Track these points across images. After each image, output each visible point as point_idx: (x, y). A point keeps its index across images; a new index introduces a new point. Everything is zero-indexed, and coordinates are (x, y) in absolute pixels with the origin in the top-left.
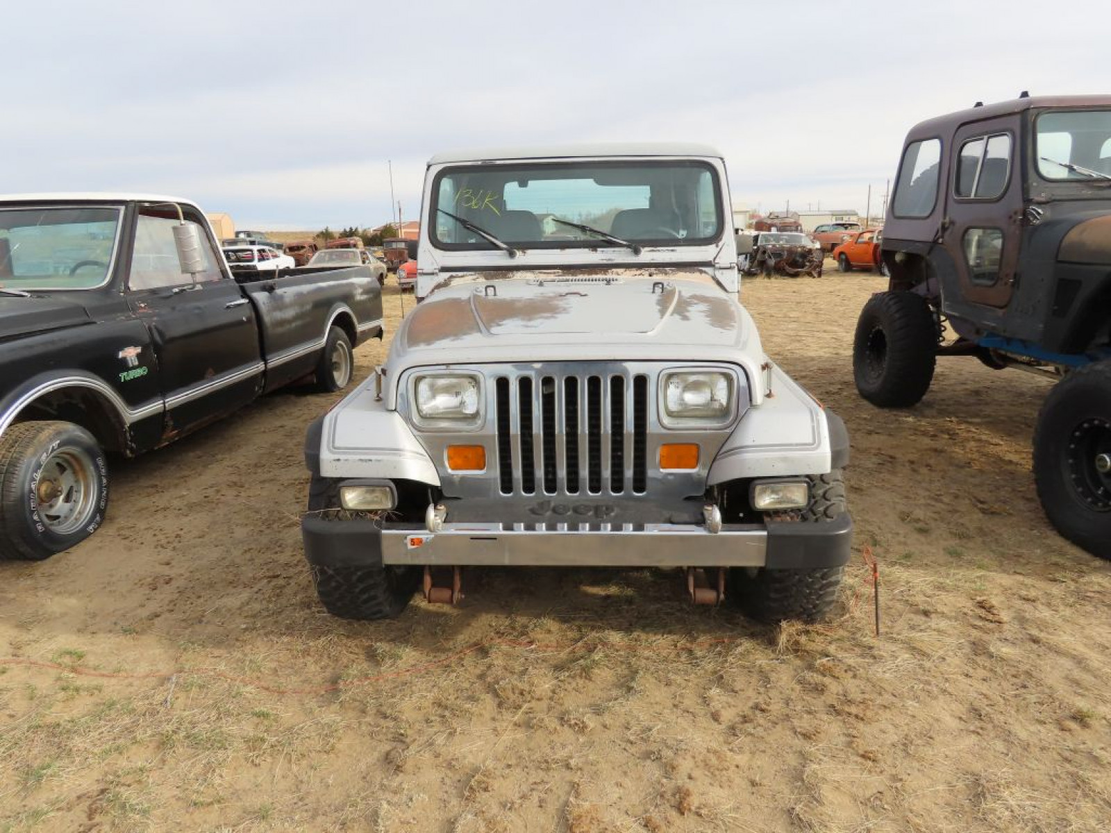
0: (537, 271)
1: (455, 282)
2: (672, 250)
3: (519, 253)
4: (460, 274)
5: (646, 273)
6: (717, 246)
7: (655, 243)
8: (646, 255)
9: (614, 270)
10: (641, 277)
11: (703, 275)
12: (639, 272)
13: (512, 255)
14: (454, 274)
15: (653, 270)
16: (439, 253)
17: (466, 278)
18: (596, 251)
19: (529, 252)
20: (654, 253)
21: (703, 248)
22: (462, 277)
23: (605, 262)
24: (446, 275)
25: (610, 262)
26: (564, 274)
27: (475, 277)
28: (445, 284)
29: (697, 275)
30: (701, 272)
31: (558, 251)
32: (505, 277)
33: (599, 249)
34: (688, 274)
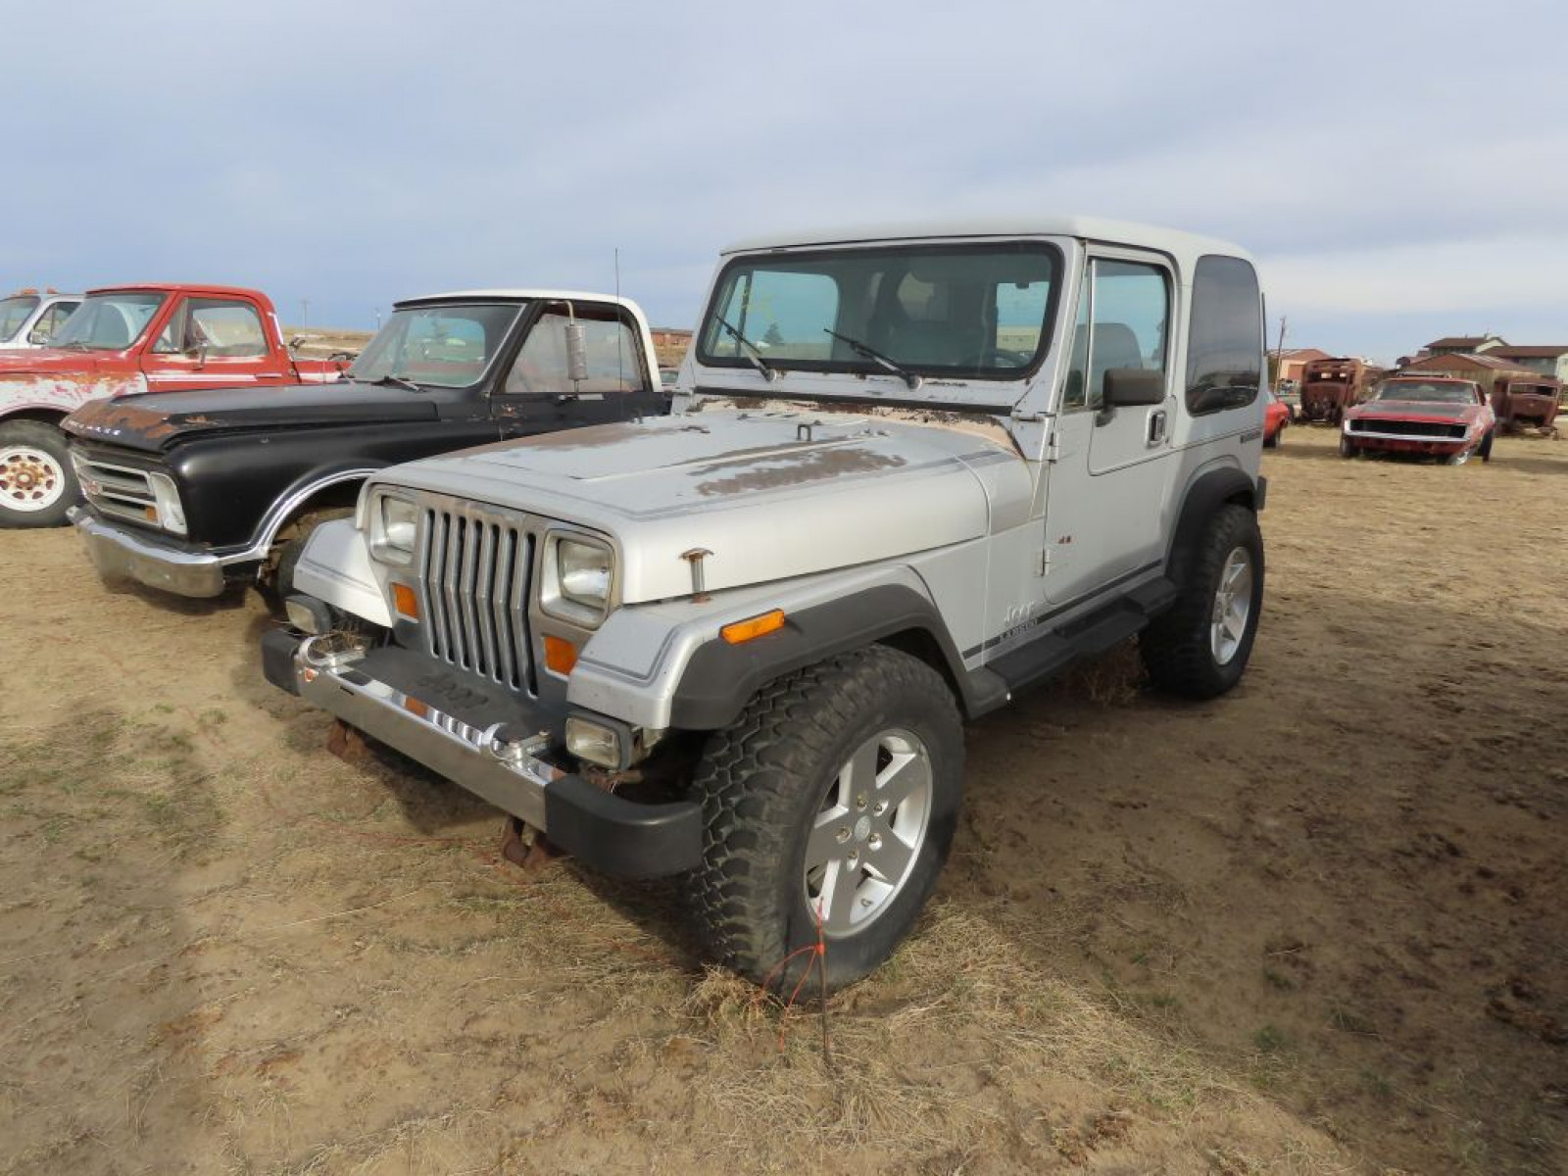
0: (792, 401)
1: (708, 407)
2: (961, 385)
3: (776, 374)
4: (713, 397)
5: (920, 417)
6: (1028, 383)
7: (940, 372)
8: (926, 389)
9: (880, 408)
10: (912, 422)
11: (996, 427)
12: (910, 415)
13: (767, 377)
14: (708, 397)
15: (928, 413)
16: (700, 368)
17: (718, 403)
18: (864, 378)
19: (791, 374)
20: (936, 388)
21: (1006, 384)
22: (715, 401)
23: (870, 396)
24: (700, 397)
25: (876, 397)
26: (820, 409)
27: (726, 403)
28: (697, 409)
29: (987, 426)
30: (994, 422)
31: (820, 375)
32: (756, 406)
33: (869, 377)
34: (975, 423)
